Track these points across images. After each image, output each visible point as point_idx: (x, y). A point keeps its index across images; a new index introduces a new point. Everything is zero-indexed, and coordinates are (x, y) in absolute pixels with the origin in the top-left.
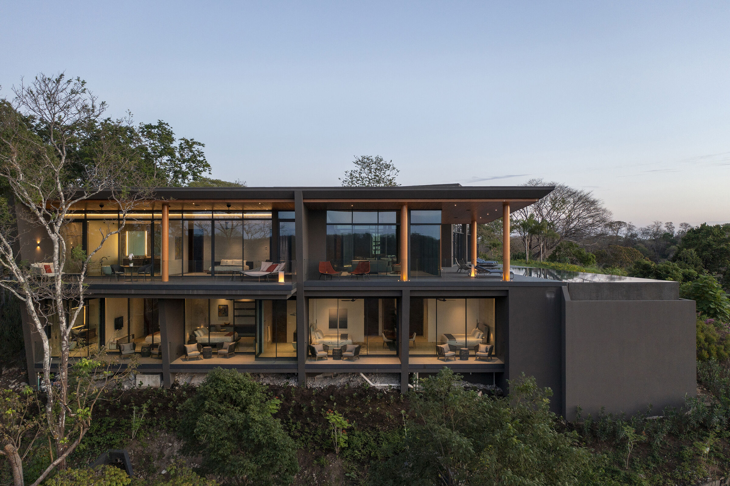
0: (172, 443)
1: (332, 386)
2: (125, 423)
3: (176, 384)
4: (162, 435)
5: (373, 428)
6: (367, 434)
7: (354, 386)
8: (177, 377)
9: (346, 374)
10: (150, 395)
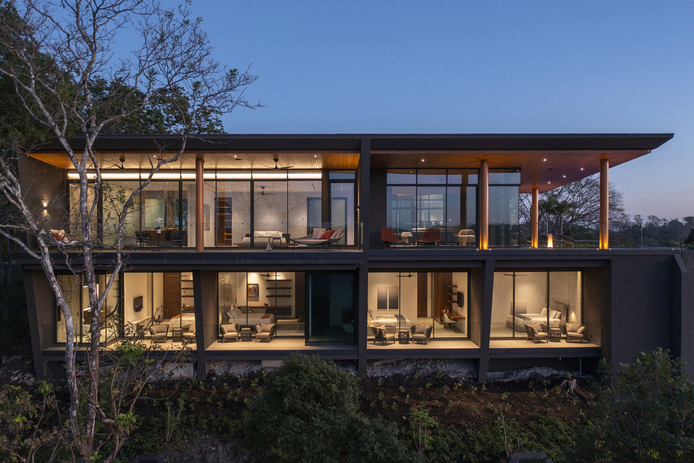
0: (217, 447)
1: (397, 374)
2: (156, 422)
3: (212, 374)
4: (203, 437)
5: (458, 426)
6: (453, 433)
7: (423, 374)
8: (212, 365)
9: (411, 361)
10: (183, 388)
